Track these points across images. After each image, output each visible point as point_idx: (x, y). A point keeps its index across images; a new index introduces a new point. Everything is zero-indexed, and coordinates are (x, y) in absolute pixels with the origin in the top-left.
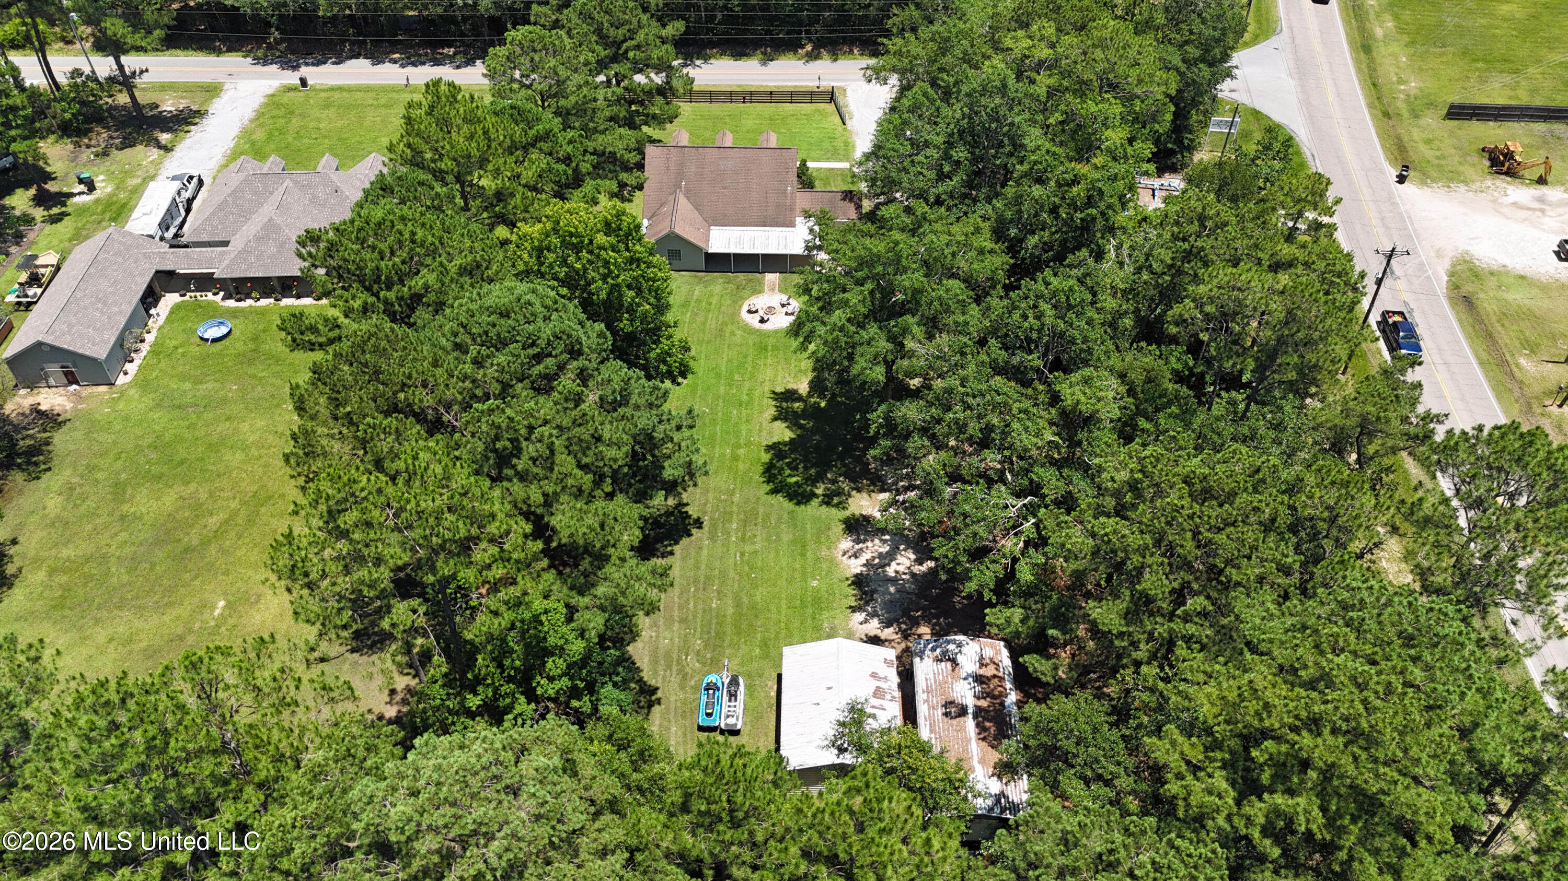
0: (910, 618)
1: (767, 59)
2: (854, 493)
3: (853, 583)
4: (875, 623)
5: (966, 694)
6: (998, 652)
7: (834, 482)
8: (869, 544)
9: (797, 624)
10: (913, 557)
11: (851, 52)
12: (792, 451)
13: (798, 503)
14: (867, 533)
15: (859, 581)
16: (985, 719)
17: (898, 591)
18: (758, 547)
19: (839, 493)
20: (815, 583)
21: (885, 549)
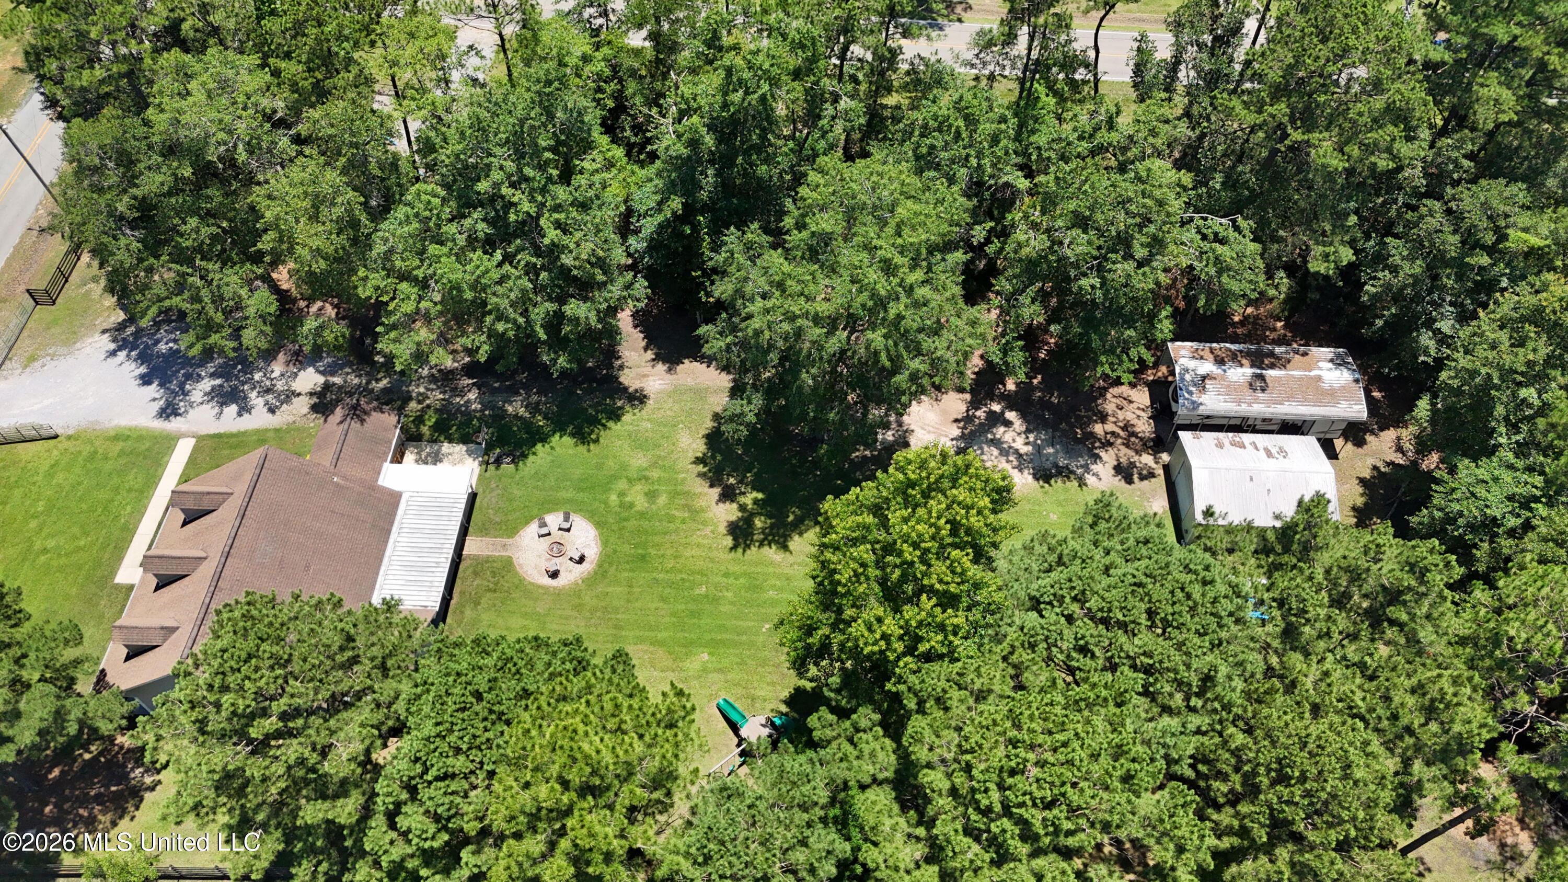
0: (1085, 439)
3: (1047, 482)
4: (1096, 468)
5: (1239, 373)
6: (1183, 348)
10: (1002, 428)
15: (1043, 476)
16: (1263, 362)
17: (1051, 445)
21: (994, 450)
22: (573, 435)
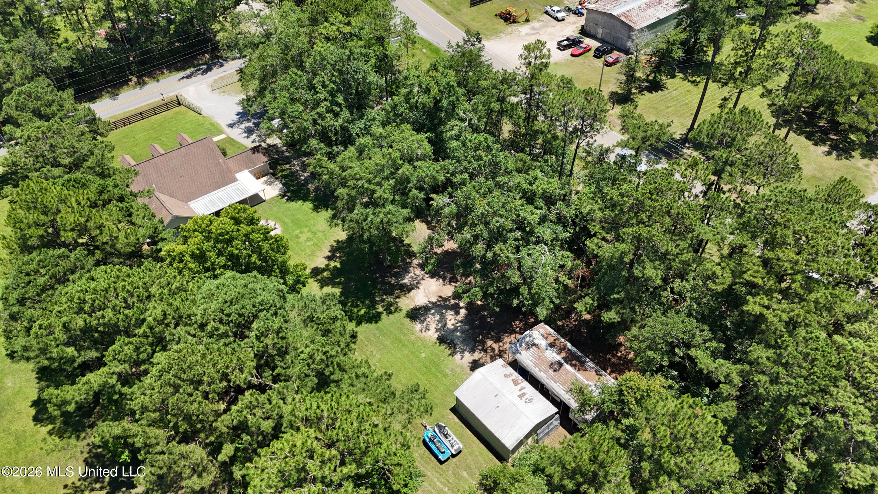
0: (479, 342)
1: (114, 95)
2: (397, 300)
3: (440, 343)
4: (467, 354)
5: (553, 356)
6: (546, 329)
7: (383, 301)
8: (429, 319)
9: (434, 380)
10: (452, 313)
11: (162, 73)
12: (347, 297)
13: (376, 322)
14: (422, 315)
15: (442, 340)
16: (571, 361)
17: (462, 333)
18: (378, 356)
19: (391, 304)
20: (423, 355)
21: (438, 317)
22: (314, 205)
